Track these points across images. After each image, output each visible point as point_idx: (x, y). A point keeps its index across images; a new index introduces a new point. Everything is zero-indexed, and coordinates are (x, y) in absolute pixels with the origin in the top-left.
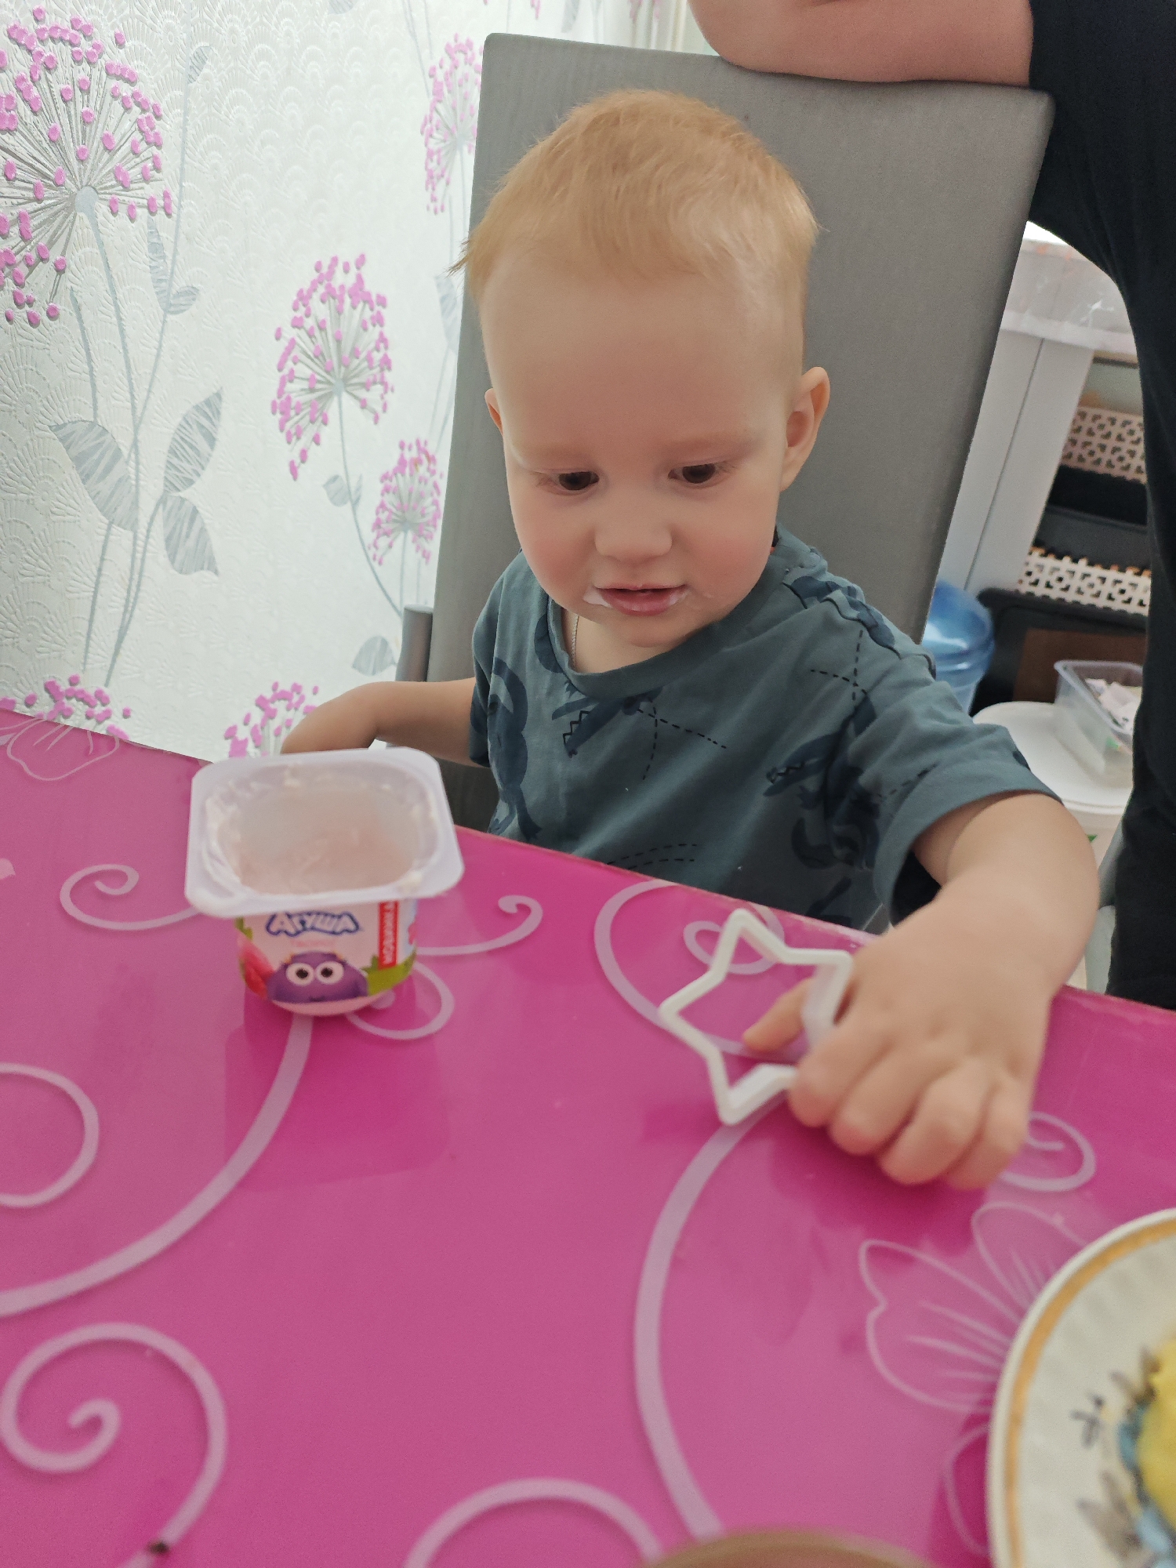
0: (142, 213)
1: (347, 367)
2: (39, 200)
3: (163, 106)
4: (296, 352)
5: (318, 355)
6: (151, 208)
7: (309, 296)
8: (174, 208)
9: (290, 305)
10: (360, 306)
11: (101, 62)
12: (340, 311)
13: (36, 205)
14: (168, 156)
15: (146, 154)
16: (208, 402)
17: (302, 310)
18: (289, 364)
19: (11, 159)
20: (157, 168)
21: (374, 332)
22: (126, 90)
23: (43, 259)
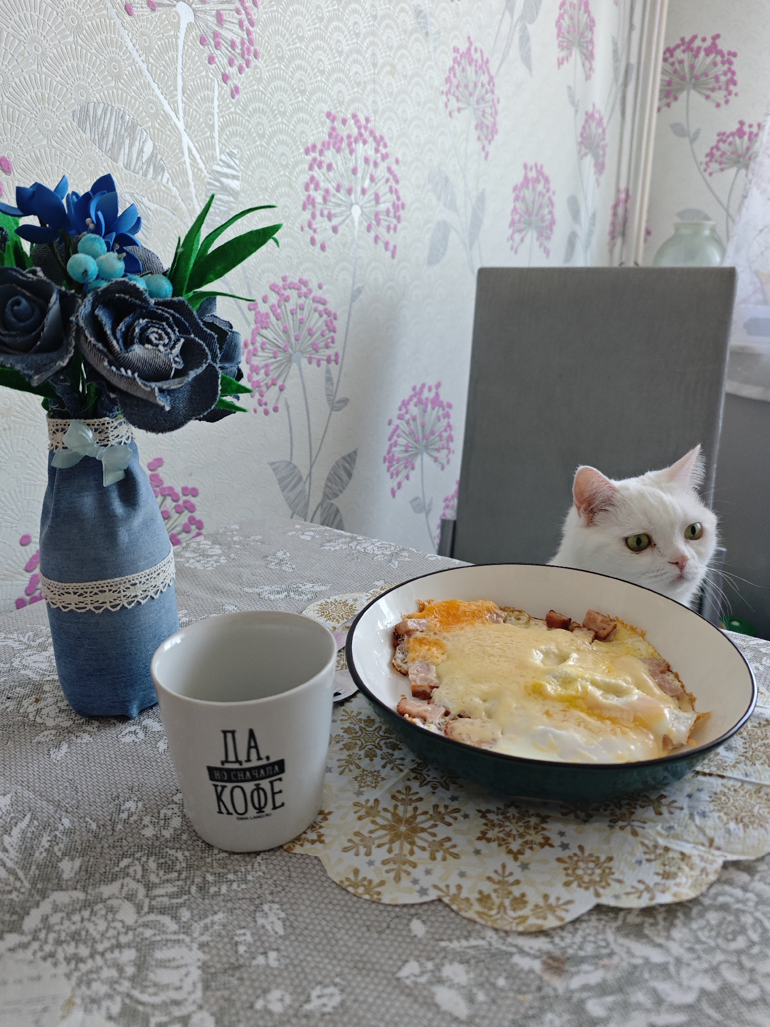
0: (324, 363)
1: (427, 439)
2: (275, 357)
3: (338, 314)
4: (399, 431)
5: (411, 433)
6: (329, 360)
7: (408, 403)
8: (340, 360)
9: (397, 407)
10: (437, 408)
11: (311, 296)
12: (425, 411)
13: (273, 360)
14: (339, 336)
15: (327, 336)
16: (349, 455)
17: (404, 410)
18: (395, 438)
19: (264, 340)
20: (333, 342)
21: (444, 422)
22: (321, 307)
23: (274, 384)
